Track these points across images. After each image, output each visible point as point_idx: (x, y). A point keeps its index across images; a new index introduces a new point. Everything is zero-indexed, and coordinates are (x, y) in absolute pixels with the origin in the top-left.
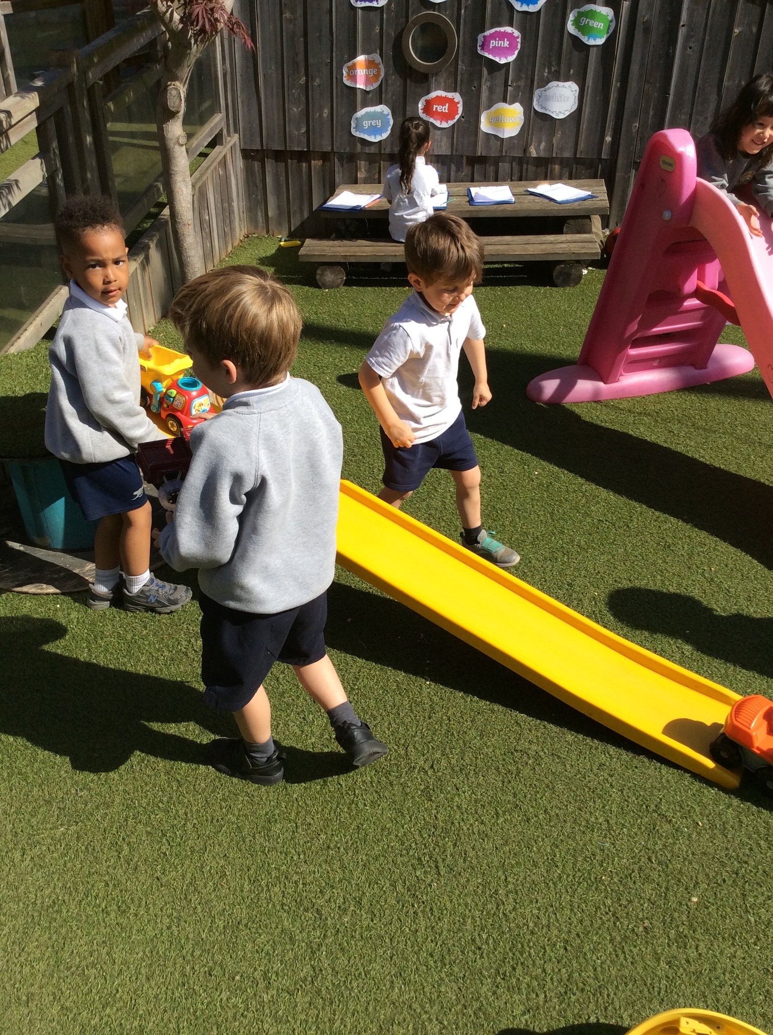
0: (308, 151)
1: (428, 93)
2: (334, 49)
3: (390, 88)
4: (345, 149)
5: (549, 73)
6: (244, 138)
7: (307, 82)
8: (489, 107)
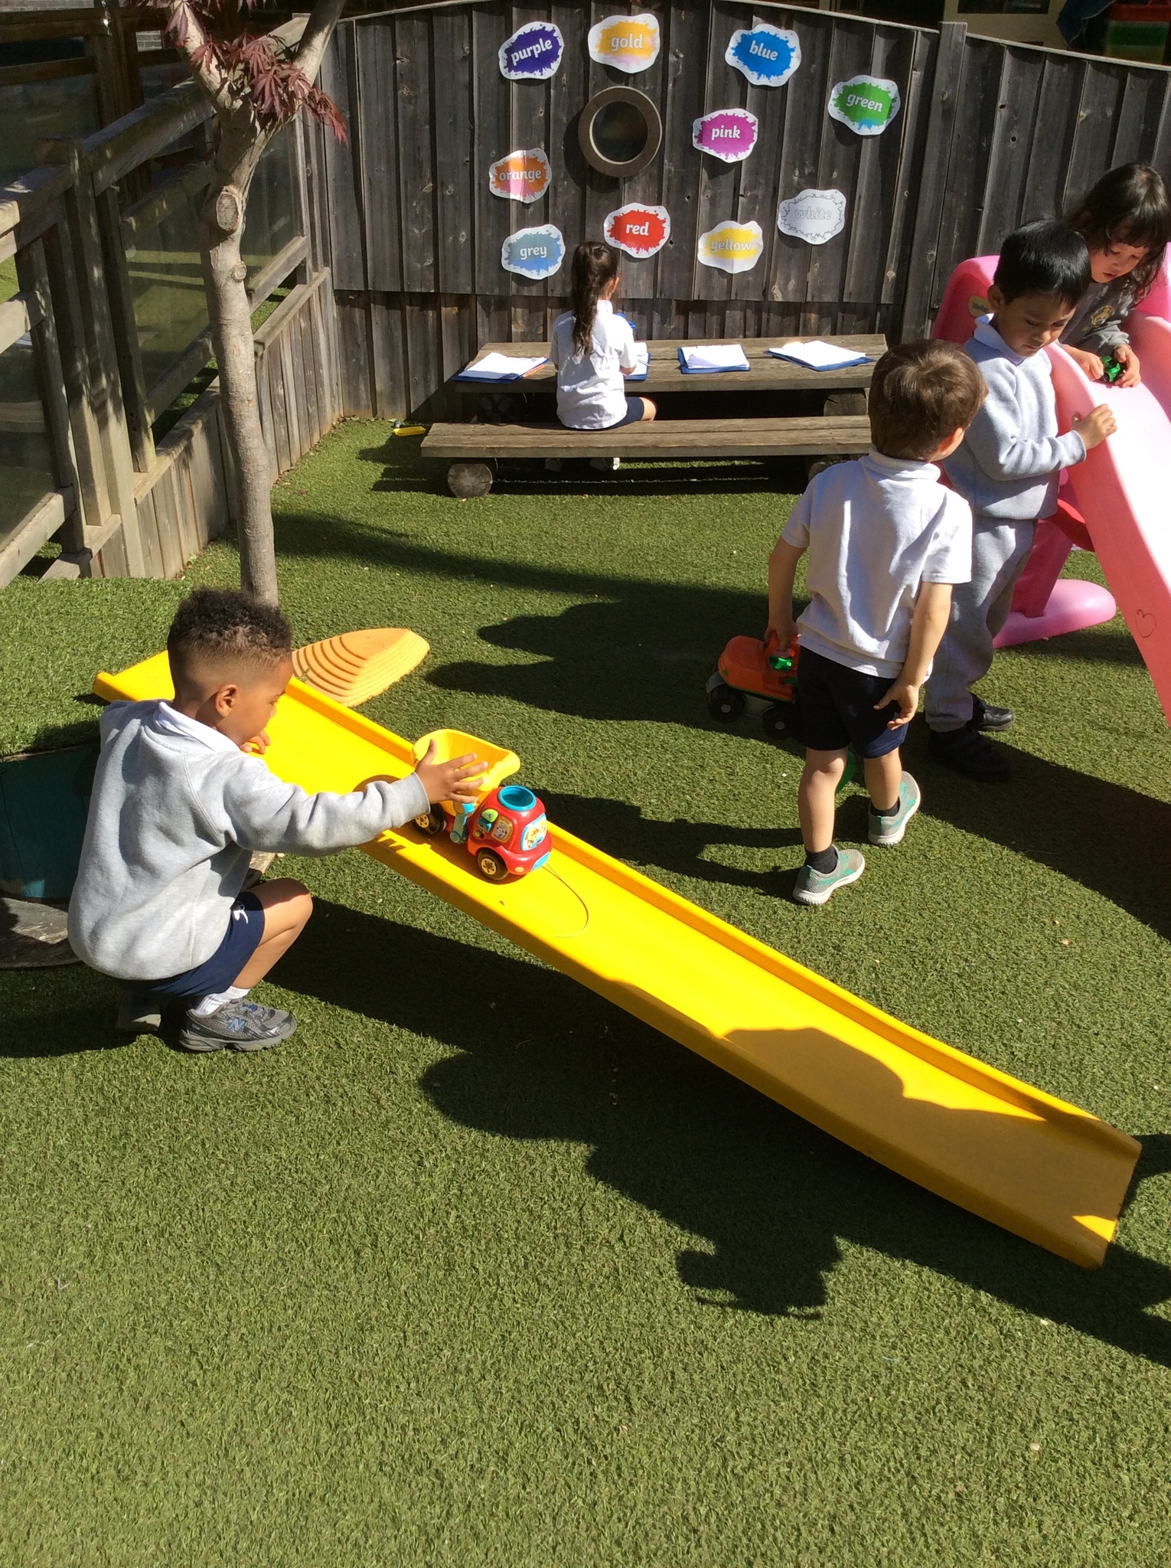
0: (437, 294)
1: (619, 206)
2: (476, 141)
3: (560, 200)
4: (492, 291)
5: (800, 177)
6: (339, 273)
7: (435, 190)
8: (711, 227)
